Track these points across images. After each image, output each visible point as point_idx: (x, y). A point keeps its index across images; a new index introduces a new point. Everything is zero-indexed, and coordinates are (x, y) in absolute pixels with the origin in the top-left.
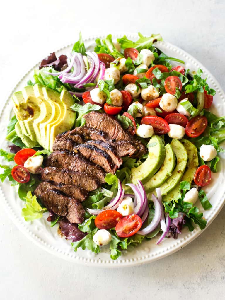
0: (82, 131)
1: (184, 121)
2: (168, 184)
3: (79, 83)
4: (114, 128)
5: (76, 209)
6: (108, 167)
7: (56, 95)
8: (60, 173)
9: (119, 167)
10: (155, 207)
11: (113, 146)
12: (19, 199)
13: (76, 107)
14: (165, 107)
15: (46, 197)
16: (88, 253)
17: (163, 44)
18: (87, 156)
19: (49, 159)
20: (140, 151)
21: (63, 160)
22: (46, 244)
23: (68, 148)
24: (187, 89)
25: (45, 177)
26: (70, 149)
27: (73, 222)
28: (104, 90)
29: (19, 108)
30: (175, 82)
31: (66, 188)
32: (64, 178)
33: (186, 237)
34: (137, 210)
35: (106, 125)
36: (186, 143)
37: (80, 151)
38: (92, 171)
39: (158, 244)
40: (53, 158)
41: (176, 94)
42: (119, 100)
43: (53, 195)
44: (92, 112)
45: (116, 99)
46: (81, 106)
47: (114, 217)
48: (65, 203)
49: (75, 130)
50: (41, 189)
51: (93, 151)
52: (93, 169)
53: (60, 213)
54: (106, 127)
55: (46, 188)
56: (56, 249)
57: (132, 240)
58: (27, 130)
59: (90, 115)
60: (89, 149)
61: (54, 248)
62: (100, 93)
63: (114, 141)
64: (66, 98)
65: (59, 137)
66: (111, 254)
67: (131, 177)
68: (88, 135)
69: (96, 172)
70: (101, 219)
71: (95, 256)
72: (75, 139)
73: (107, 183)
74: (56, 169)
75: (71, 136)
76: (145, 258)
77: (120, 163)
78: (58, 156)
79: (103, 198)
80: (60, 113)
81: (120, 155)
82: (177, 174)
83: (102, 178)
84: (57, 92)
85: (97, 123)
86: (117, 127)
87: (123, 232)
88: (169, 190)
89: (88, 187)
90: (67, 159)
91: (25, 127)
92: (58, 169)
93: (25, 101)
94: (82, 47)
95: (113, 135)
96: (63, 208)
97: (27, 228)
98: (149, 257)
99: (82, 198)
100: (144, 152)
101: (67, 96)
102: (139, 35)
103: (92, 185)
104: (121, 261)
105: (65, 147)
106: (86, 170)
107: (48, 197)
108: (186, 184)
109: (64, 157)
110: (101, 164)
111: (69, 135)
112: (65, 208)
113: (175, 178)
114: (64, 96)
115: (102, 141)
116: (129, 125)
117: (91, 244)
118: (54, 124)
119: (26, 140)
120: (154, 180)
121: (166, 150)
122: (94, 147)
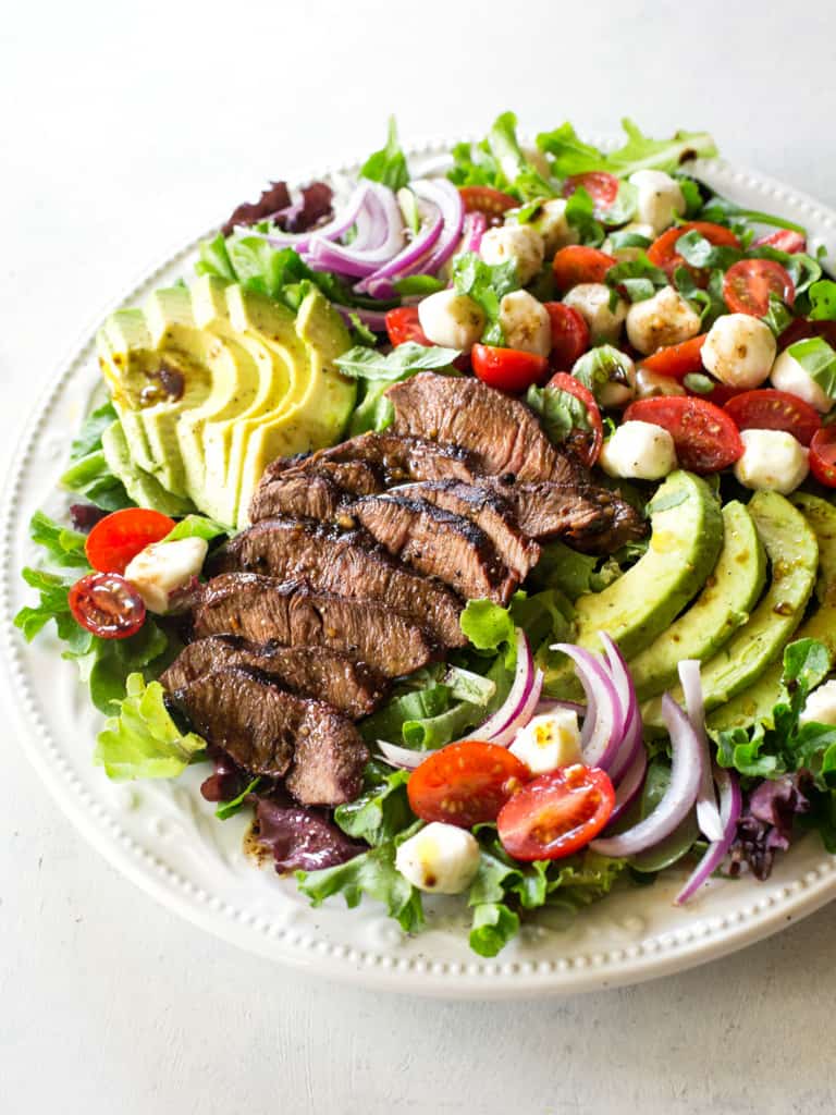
0: (376, 446)
1: (803, 423)
2: (734, 659)
3: (375, 275)
4: (510, 433)
5: (329, 742)
6: (477, 581)
7: (281, 316)
8: (270, 597)
9: (524, 573)
10: (675, 748)
11: (503, 498)
12: (91, 711)
13: (357, 358)
14: (724, 361)
15: (205, 697)
16: (372, 929)
17: (720, 169)
18: (394, 540)
19: (232, 553)
20: (617, 524)
21: (291, 559)
22: (187, 887)
23: (313, 510)
24: (815, 300)
25: (208, 621)
26: (324, 514)
27: (315, 799)
28: (475, 292)
29: (126, 366)
30: (767, 280)
31: (294, 658)
32: (289, 617)
33: (811, 877)
34: (597, 750)
35: (479, 423)
36: (811, 510)
37: (365, 519)
38: (410, 597)
39: (683, 900)
40: (249, 549)
41: (772, 315)
42: (534, 329)
43: (238, 689)
44: (420, 374)
45: (521, 326)
46: (380, 356)
47: (495, 775)
48: (286, 721)
49: (347, 442)
50: (187, 669)
51: (418, 519)
52: (415, 588)
53: (259, 765)
54: (477, 431)
55: (208, 664)
56: (230, 910)
57: (570, 870)
58: (149, 449)
59: (414, 387)
60: (399, 509)
61: (223, 906)
62: (457, 302)
63: (509, 480)
64: (318, 326)
65: (280, 464)
66: (471, 925)
67: (573, 626)
68: (402, 463)
69: (424, 602)
70: (436, 778)
71: (403, 943)
72: (345, 477)
73: (471, 640)
74: (258, 579)
75: (330, 464)
76: (624, 956)
77: (530, 557)
78: (269, 541)
79: (452, 707)
80: (293, 385)
81: (530, 531)
82: (772, 622)
83: (449, 627)
84: (283, 306)
85: (440, 414)
86: (522, 427)
87: (531, 837)
88: (737, 681)
89: (389, 658)
90: (308, 550)
91: (145, 437)
92: (266, 580)
93: (154, 342)
94: (397, 167)
95: (505, 459)
96: (277, 742)
97: (113, 824)
98: (641, 952)
99: (359, 702)
100: (635, 530)
101: (324, 317)
102: (626, 125)
103: (408, 648)
104: (516, 968)
105: (304, 507)
106: (385, 593)
107: (216, 698)
108: (810, 653)
109: (294, 541)
110: (447, 570)
111: (324, 459)
112: (284, 744)
113: (762, 633)
114: (312, 318)
115: (457, 482)
116: (574, 426)
117: (384, 883)
118: (265, 422)
119: (144, 485)
120: (672, 641)
121: (726, 525)
122: (425, 504)
